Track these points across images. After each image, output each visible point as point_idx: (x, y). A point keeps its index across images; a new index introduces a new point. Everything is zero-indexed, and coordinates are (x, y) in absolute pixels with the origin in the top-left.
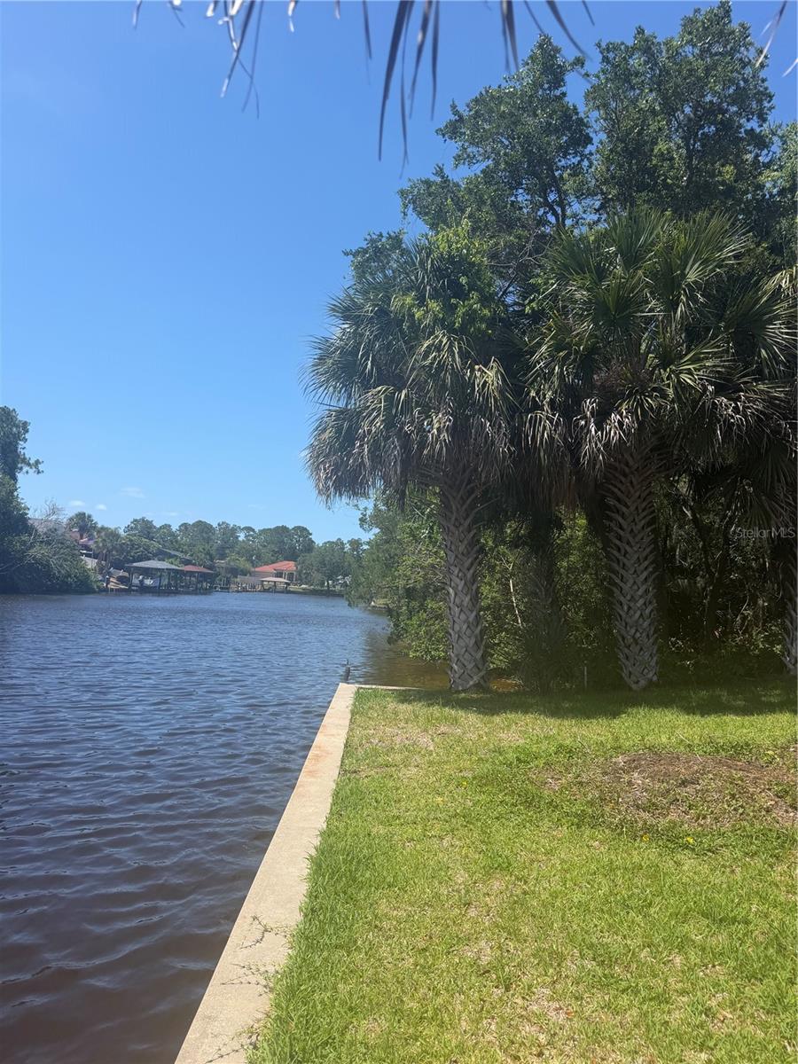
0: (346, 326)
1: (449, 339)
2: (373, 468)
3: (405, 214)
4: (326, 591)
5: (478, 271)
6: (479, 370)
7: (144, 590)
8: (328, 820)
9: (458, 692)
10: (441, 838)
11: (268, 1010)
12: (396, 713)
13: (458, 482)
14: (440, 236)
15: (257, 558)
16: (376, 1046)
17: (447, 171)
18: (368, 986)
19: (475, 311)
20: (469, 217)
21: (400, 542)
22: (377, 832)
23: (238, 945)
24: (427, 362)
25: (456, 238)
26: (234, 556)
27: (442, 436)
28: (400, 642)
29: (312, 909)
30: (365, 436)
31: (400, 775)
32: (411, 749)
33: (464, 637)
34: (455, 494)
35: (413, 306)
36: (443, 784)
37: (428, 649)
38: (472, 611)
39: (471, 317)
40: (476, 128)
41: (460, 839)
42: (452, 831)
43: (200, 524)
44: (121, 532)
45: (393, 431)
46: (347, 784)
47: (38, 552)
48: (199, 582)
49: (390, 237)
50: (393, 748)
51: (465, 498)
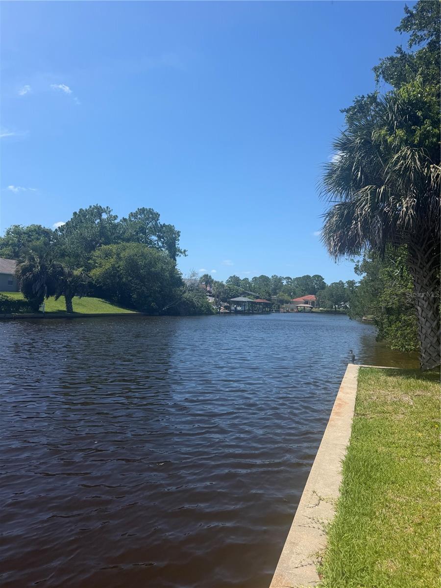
0: (343, 154)
1: (411, 151)
2: (365, 236)
3: (378, 81)
4: (334, 311)
5: (429, 106)
6: (433, 167)
7: (237, 312)
8: (350, 441)
9: (427, 371)
10: (424, 458)
11: (326, 544)
12: (386, 382)
13: (421, 240)
14: (402, 90)
15: (293, 294)
16: (394, 577)
17: (404, 49)
18: (385, 540)
19: (429, 131)
20: (420, 74)
21: (381, 280)
22: (382, 450)
23: (305, 506)
24: (397, 168)
25: (413, 88)
26: (281, 293)
27: (409, 212)
28: (384, 340)
29: (346, 491)
30: (358, 217)
31: (393, 418)
32: (398, 403)
33: (429, 337)
34: (419, 248)
35: (386, 135)
36: (422, 425)
37: (403, 344)
38: (434, 321)
39: (426, 135)
40: (422, 17)
41: (436, 459)
42: (431, 454)
43: (262, 276)
44: (224, 283)
45: (376, 212)
46: (359, 421)
47: (187, 295)
48: (263, 308)
49: (369, 97)
50: (386, 403)
51: (426, 250)
